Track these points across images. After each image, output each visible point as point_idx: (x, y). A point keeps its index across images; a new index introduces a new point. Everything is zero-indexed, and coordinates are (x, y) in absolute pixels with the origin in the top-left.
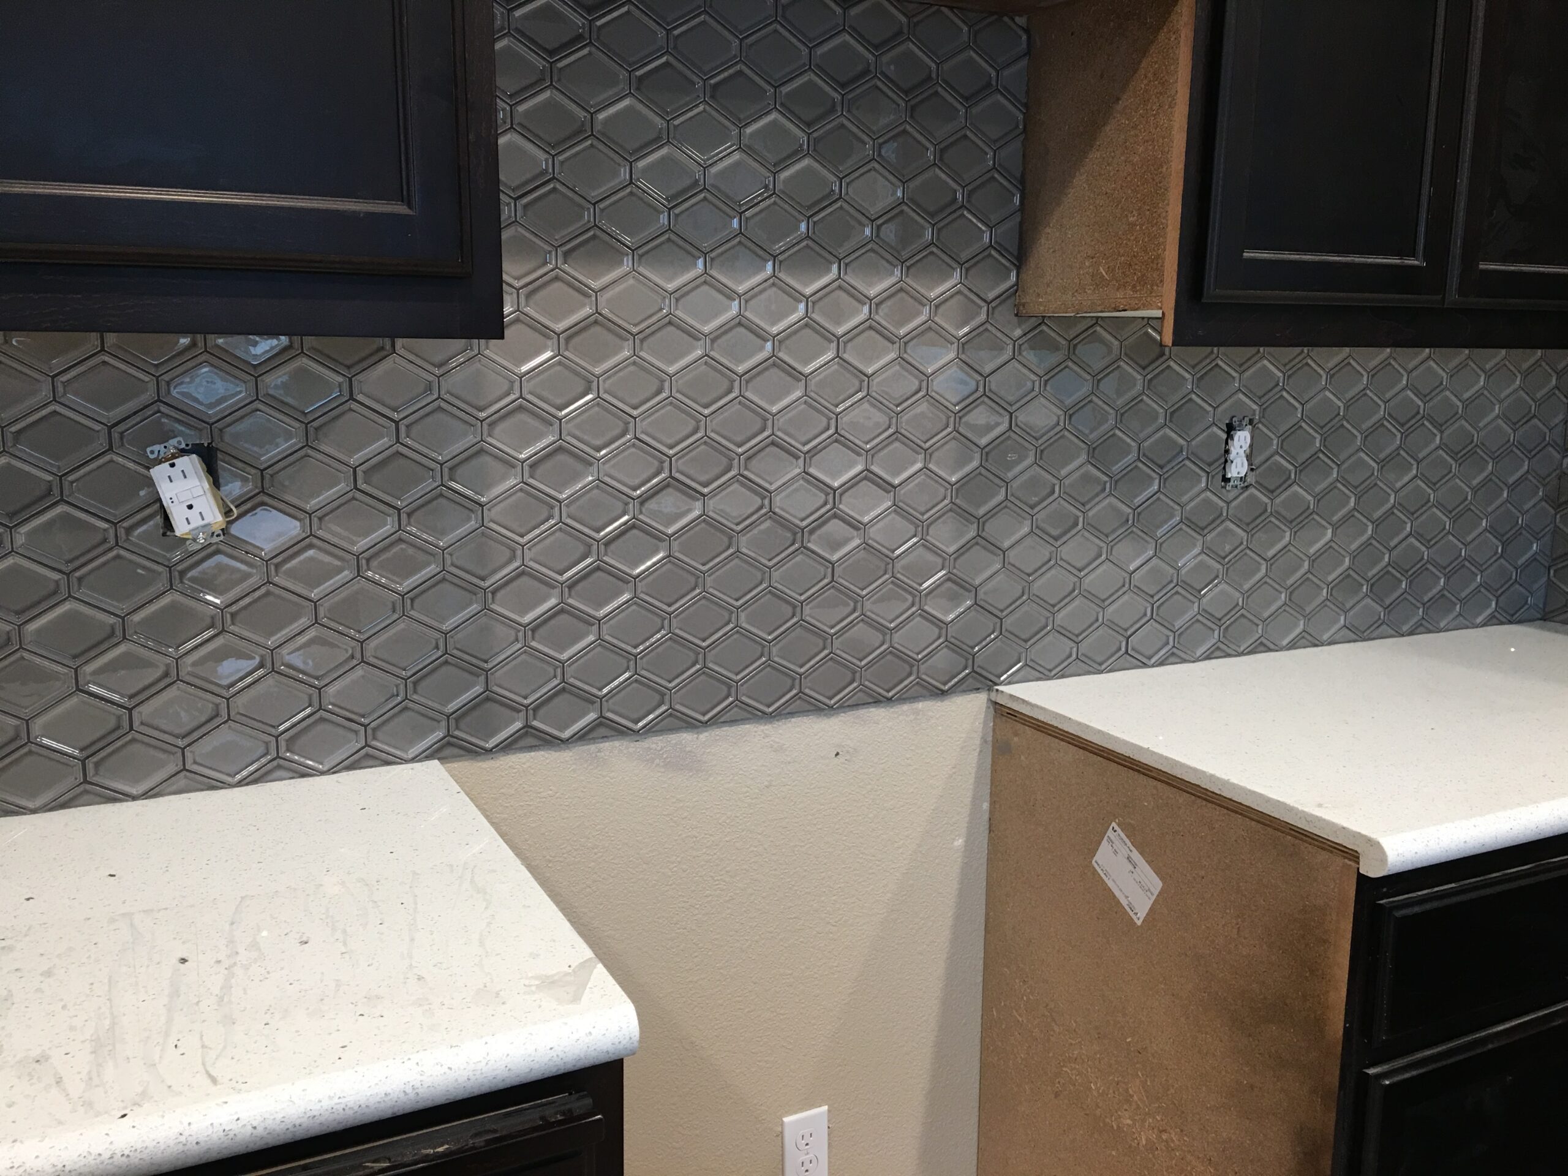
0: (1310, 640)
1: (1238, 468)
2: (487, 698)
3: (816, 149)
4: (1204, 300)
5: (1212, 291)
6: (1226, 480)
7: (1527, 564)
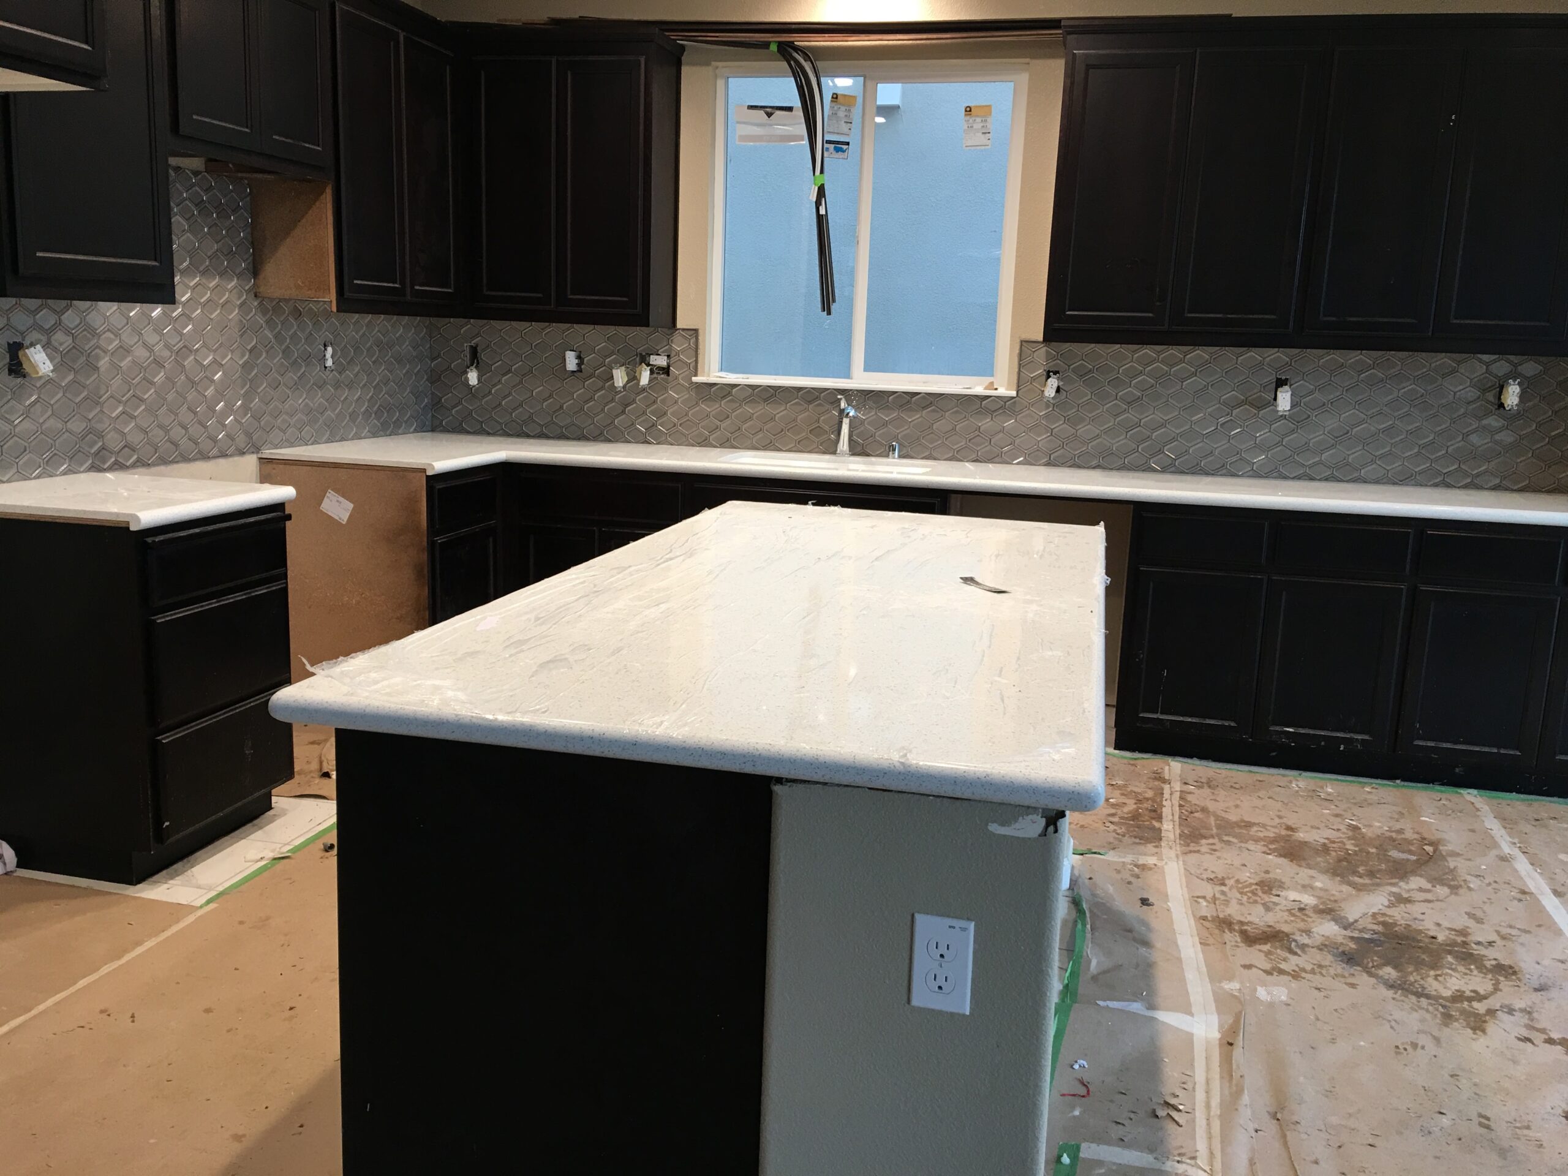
0: (358, 437)
1: (329, 363)
2: (103, 448)
3: (190, 230)
4: (345, 297)
5: (347, 294)
6: (326, 367)
7: (424, 408)
